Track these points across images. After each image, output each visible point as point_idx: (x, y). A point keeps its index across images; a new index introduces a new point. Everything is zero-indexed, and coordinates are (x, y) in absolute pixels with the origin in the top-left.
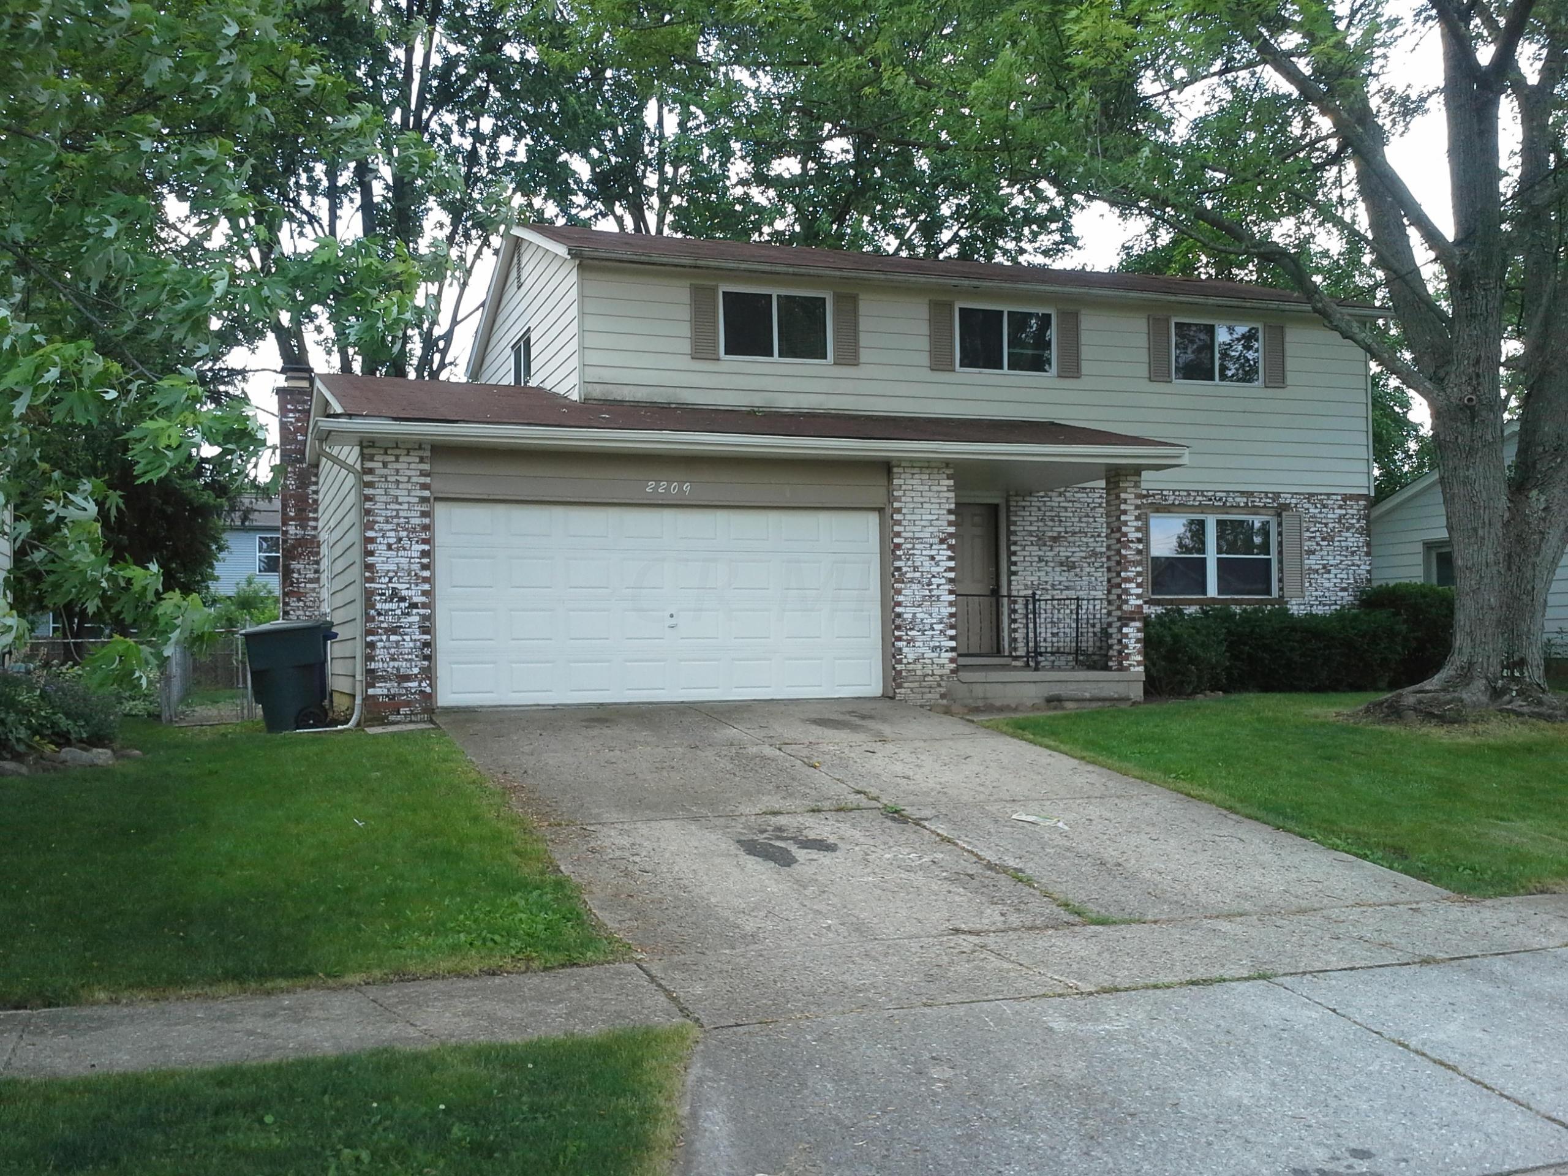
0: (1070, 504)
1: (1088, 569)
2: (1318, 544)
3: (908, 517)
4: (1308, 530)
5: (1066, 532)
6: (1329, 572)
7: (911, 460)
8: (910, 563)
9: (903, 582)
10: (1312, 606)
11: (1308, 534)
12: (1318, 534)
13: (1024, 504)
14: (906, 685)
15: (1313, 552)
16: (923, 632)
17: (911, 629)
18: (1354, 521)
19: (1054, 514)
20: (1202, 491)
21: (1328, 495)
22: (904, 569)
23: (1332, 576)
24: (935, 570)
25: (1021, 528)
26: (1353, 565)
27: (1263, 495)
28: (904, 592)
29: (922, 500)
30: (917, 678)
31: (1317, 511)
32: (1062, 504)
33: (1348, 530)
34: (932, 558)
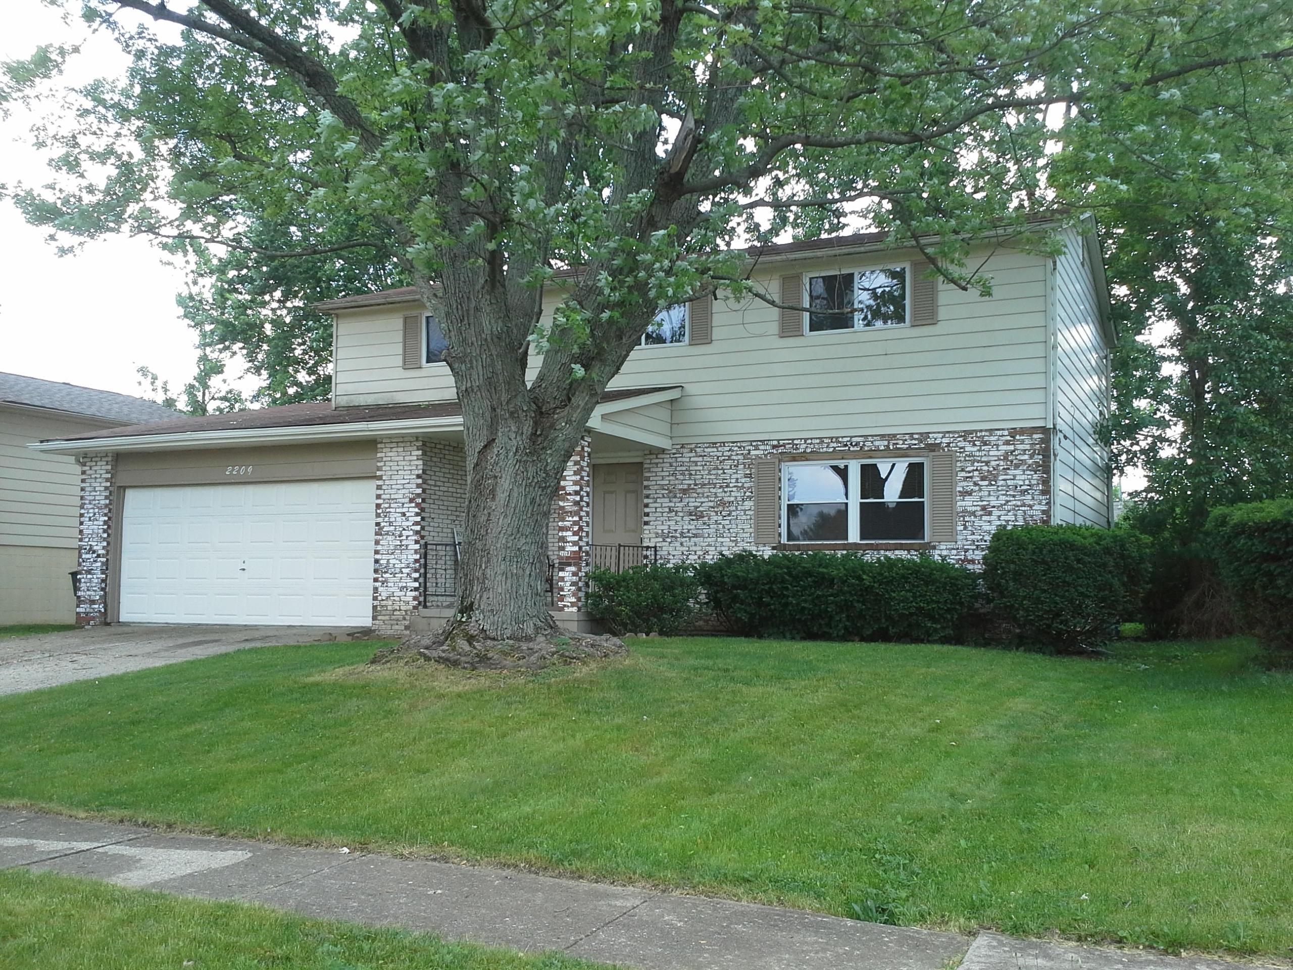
0: (701, 459)
1: (715, 518)
2: (976, 484)
3: (387, 482)
4: (963, 470)
5: (696, 485)
6: (990, 514)
7: (390, 437)
8: (386, 519)
9: (381, 535)
10: (966, 551)
11: (963, 474)
12: (976, 473)
13: (657, 461)
14: (379, 618)
15: (970, 493)
16: (394, 574)
17: (386, 572)
18: (1026, 457)
19: (684, 468)
20: (837, 438)
21: (991, 431)
22: (382, 524)
23: (992, 518)
24: (405, 524)
25: (654, 483)
26: (1024, 505)
27: (907, 437)
28: (381, 542)
29: (398, 468)
30: (388, 612)
31: (976, 449)
32: (692, 459)
33: (1017, 467)
34: (404, 514)
